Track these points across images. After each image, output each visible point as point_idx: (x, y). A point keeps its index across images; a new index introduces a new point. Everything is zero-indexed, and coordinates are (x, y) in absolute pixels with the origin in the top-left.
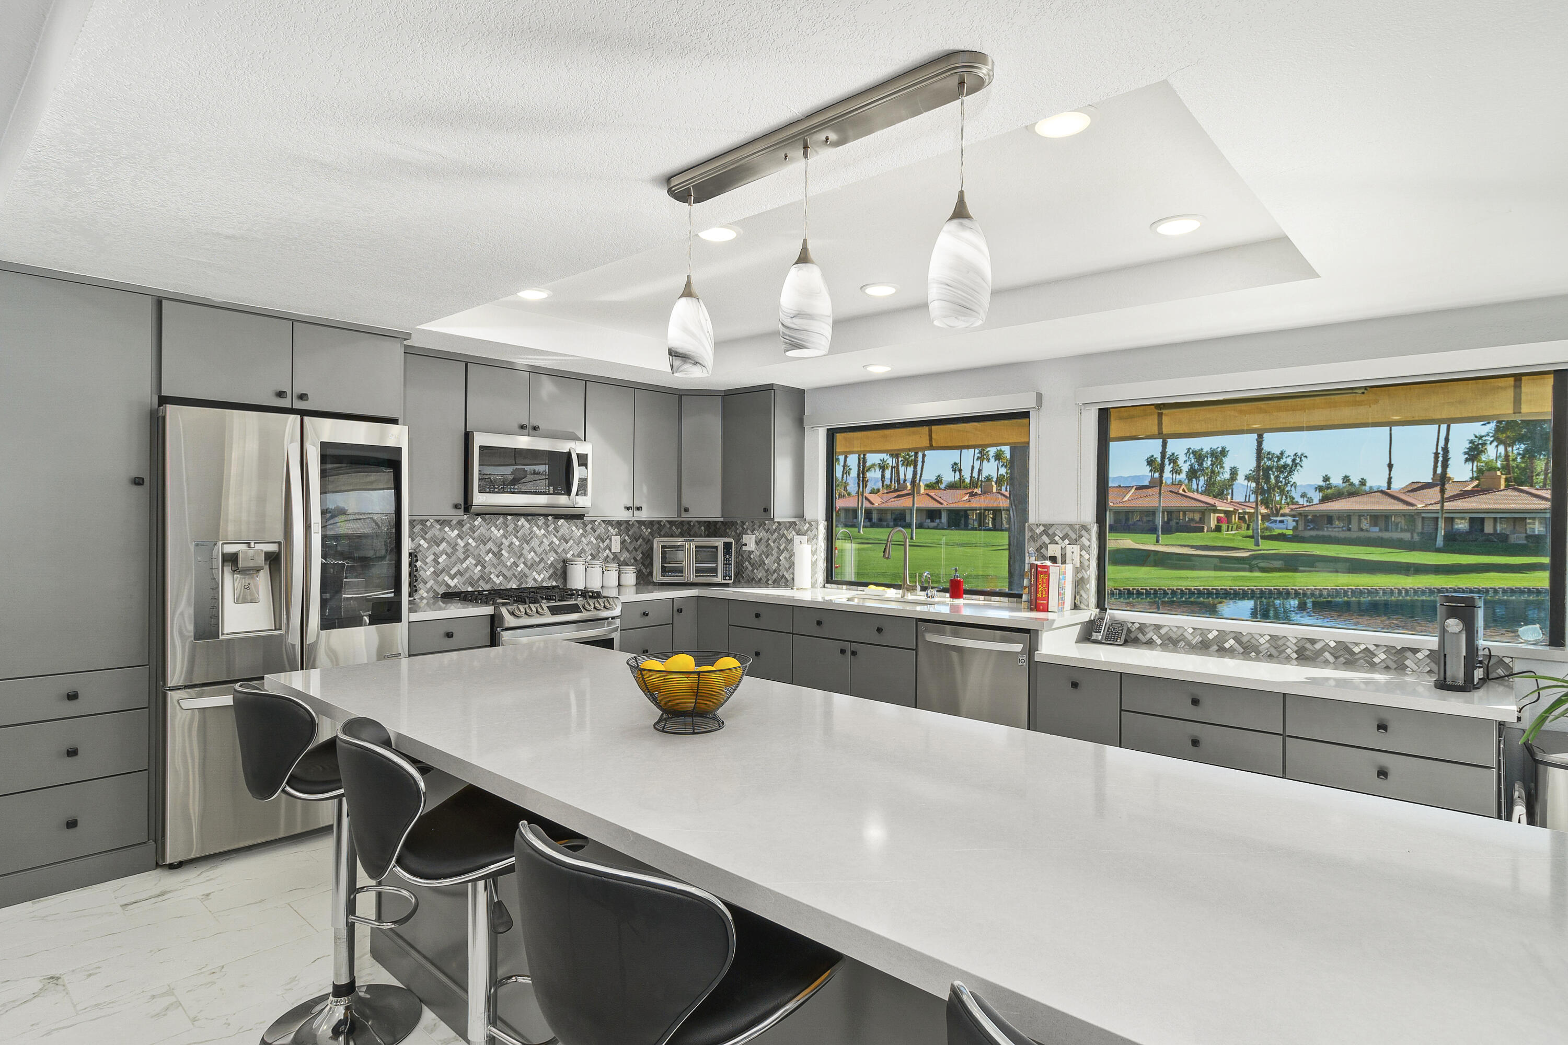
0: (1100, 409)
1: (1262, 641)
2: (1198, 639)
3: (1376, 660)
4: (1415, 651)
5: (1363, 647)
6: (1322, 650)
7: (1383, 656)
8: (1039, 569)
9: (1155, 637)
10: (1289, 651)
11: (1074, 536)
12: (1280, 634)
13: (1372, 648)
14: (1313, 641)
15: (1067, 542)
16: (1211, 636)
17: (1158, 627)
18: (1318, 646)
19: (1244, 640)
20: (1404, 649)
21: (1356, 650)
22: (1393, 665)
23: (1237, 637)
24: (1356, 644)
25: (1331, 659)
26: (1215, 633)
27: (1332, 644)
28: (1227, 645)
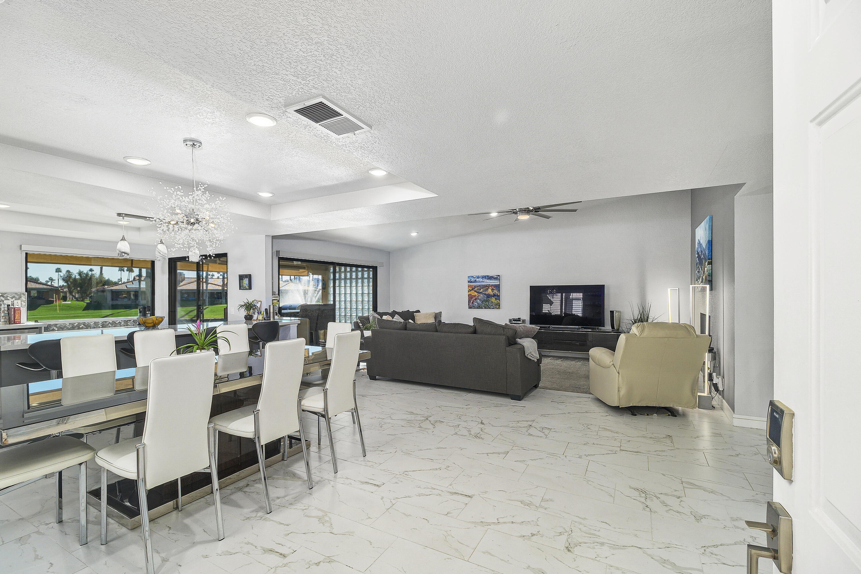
0: (26, 253)
1: (92, 324)
2: (71, 326)
3: (122, 324)
4: (130, 321)
5: (118, 321)
6: (108, 324)
7: (123, 323)
8: (16, 309)
9: (55, 328)
10: (99, 325)
11: (17, 297)
12: (97, 321)
13: (121, 321)
14: (106, 322)
15: (14, 299)
16: (75, 325)
17: (56, 325)
18: (107, 323)
19: (86, 324)
20: (128, 321)
21: (117, 322)
22: (125, 325)
23: (84, 324)
24: (117, 321)
25: (111, 326)
26: (77, 324)
27: (111, 322)
28: (81, 327)
